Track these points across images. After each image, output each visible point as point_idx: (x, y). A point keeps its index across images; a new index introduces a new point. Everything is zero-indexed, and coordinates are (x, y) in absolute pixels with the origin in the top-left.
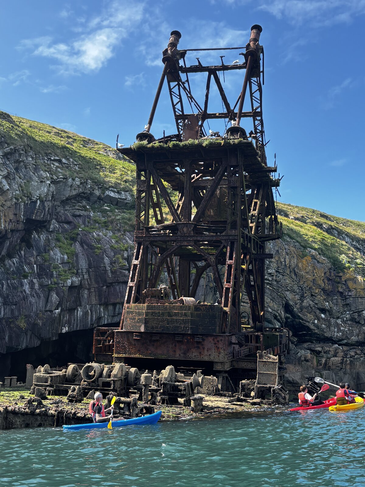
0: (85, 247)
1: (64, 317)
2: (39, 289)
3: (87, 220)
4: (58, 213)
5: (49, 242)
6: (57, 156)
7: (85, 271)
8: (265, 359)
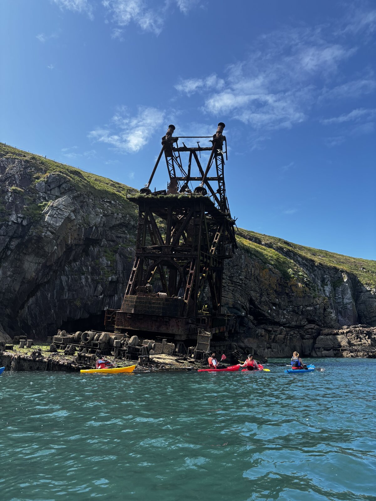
0: (122, 257)
1: (105, 301)
2: (91, 282)
3: (125, 240)
4: (107, 235)
5: (100, 253)
6: (109, 199)
7: (121, 272)
8: (203, 334)
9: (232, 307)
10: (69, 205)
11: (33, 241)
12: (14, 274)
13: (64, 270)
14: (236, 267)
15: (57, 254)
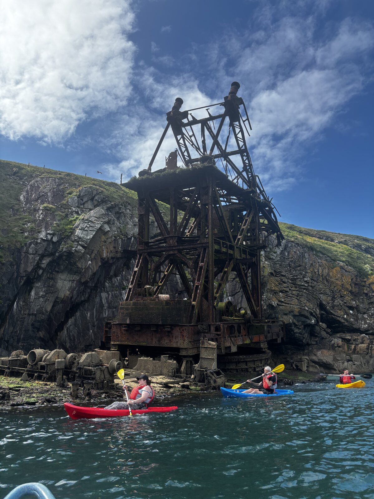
8: (206, 345)
9: (298, 314)
10: (101, 216)
11: (64, 257)
12: (47, 293)
13: (104, 287)
14: (299, 268)
15: (91, 269)
